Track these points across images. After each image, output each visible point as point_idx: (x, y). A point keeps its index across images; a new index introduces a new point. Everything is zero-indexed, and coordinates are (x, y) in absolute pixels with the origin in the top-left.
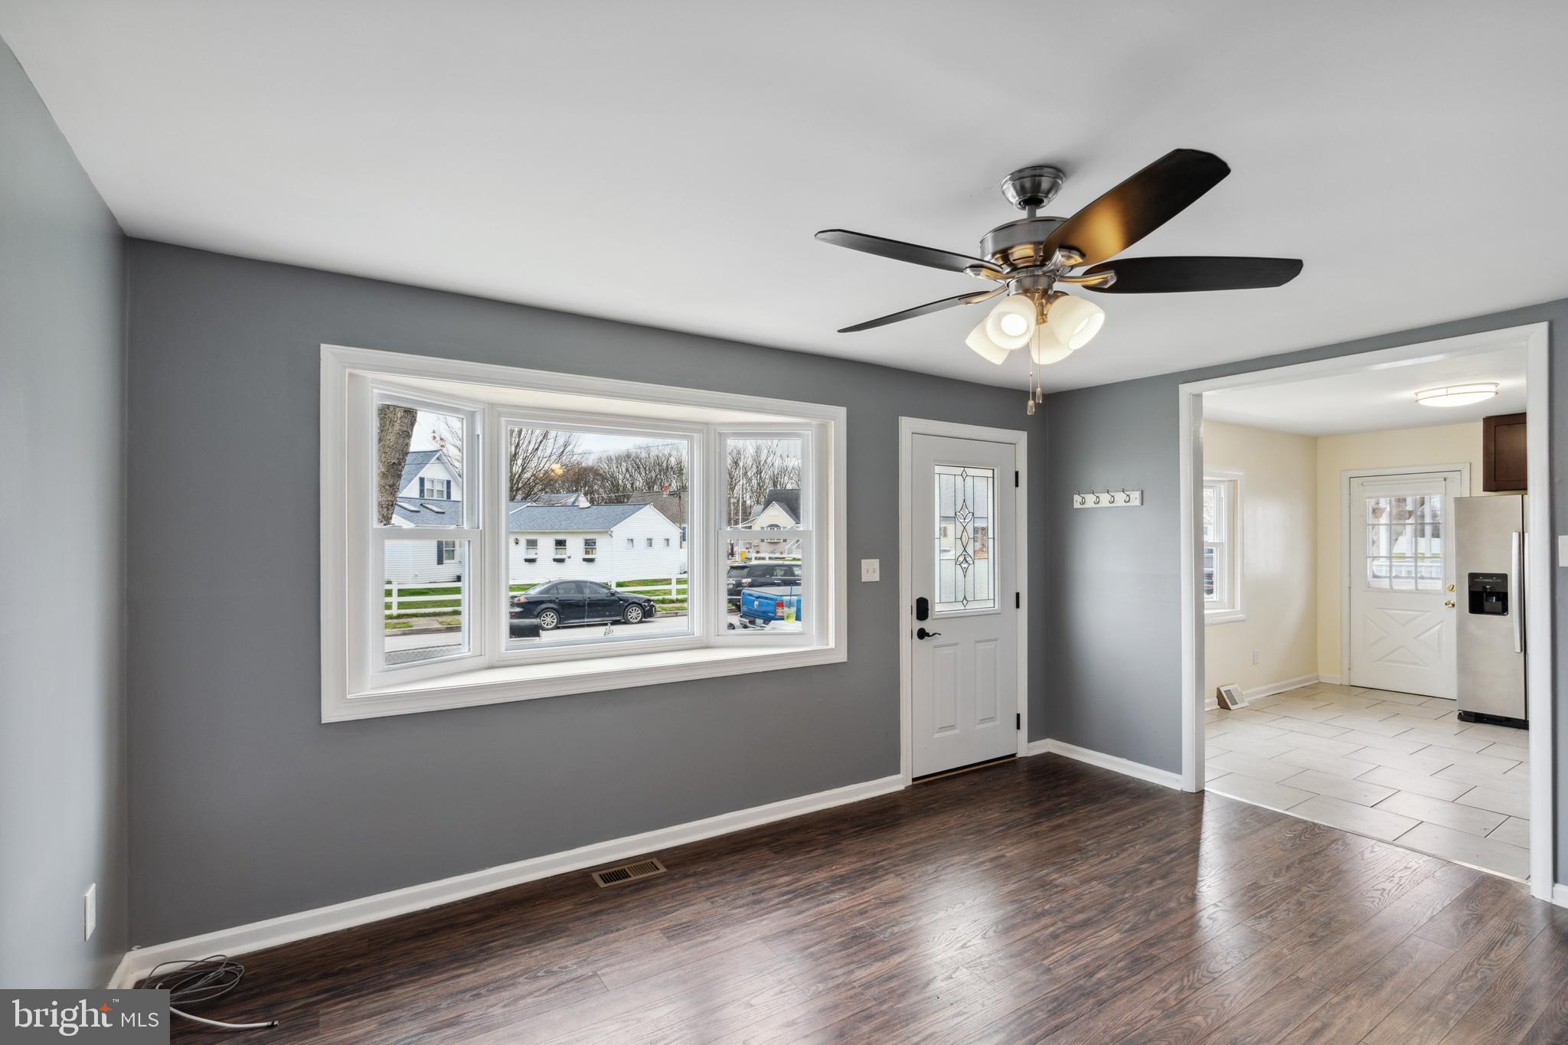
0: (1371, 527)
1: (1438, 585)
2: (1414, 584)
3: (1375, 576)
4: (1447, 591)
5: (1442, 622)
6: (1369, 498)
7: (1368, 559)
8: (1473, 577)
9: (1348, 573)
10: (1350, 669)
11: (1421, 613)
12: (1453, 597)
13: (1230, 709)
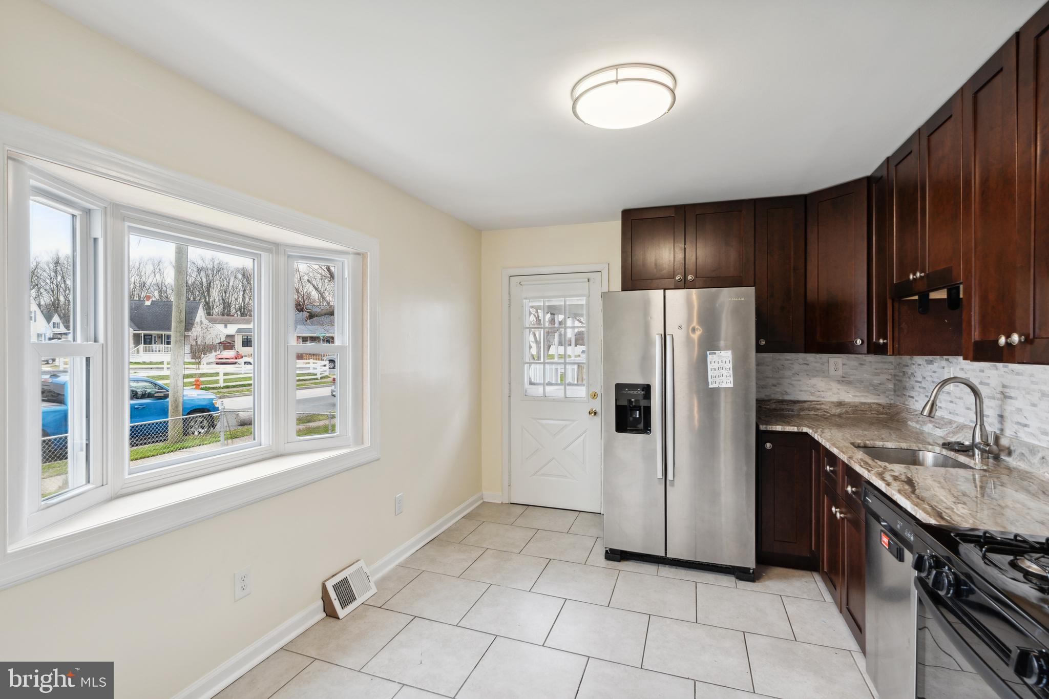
0: (528, 330)
1: (581, 392)
2: (563, 391)
3: (531, 383)
4: (590, 399)
5: (585, 432)
6: (526, 298)
7: (526, 365)
8: (619, 387)
9: (508, 382)
10: (510, 486)
11: (570, 422)
12: (596, 405)
13: (339, 618)
